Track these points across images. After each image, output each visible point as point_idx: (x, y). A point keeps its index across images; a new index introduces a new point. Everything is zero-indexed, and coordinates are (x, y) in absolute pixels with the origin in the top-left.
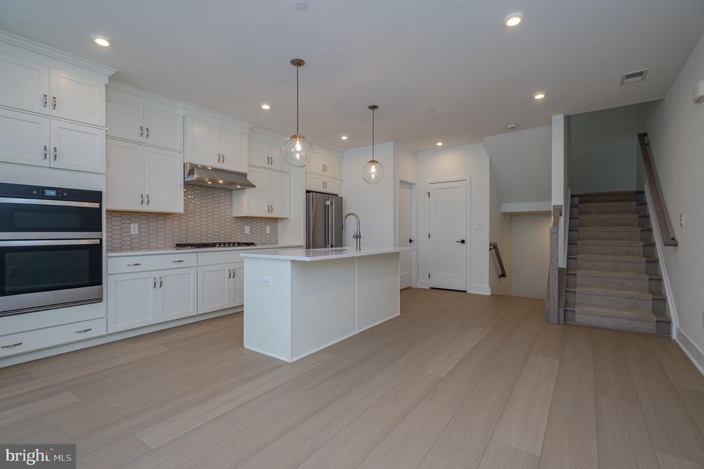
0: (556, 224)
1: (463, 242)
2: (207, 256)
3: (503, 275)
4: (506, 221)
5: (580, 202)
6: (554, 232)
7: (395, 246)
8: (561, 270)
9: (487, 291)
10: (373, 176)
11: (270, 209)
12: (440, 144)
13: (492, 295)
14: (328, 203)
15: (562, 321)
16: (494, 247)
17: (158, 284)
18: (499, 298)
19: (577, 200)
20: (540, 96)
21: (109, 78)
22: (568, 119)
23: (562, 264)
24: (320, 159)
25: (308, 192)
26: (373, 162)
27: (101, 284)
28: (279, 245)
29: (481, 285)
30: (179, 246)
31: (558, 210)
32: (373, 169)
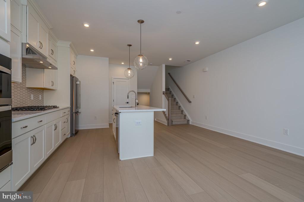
1: (128, 103)
10: (129, 75)
11: (53, 84)
12: (123, 63)
24: (73, 57)
25: (71, 75)
26: (129, 69)
32: (129, 72)
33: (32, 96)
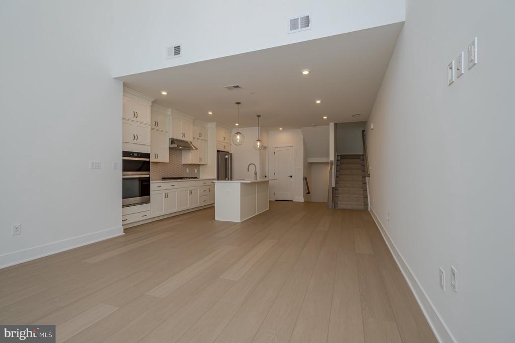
0: (331, 169)
1: (291, 177)
2: (178, 183)
3: (309, 193)
4: (309, 166)
5: (341, 159)
6: (330, 172)
7: (260, 178)
8: (333, 188)
9: (302, 200)
10: (259, 147)
11: (201, 160)
12: (281, 129)
13: (305, 202)
14: (227, 157)
15: (333, 208)
16: (305, 179)
17: (167, 196)
18: (308, 203)
19: (339, 157)
20: (318, 102)
21: (152, 102)
22: (336, 125)
23: (333, 185)
24: (223, 133)
25: (218, 151)
26: (258, 140)
27: (149, 195)
28: (201, 179)
29: (300, 198)
30: (164, 179)
31: (332, 162)
32: (259, 144)
33: (187, 170)
